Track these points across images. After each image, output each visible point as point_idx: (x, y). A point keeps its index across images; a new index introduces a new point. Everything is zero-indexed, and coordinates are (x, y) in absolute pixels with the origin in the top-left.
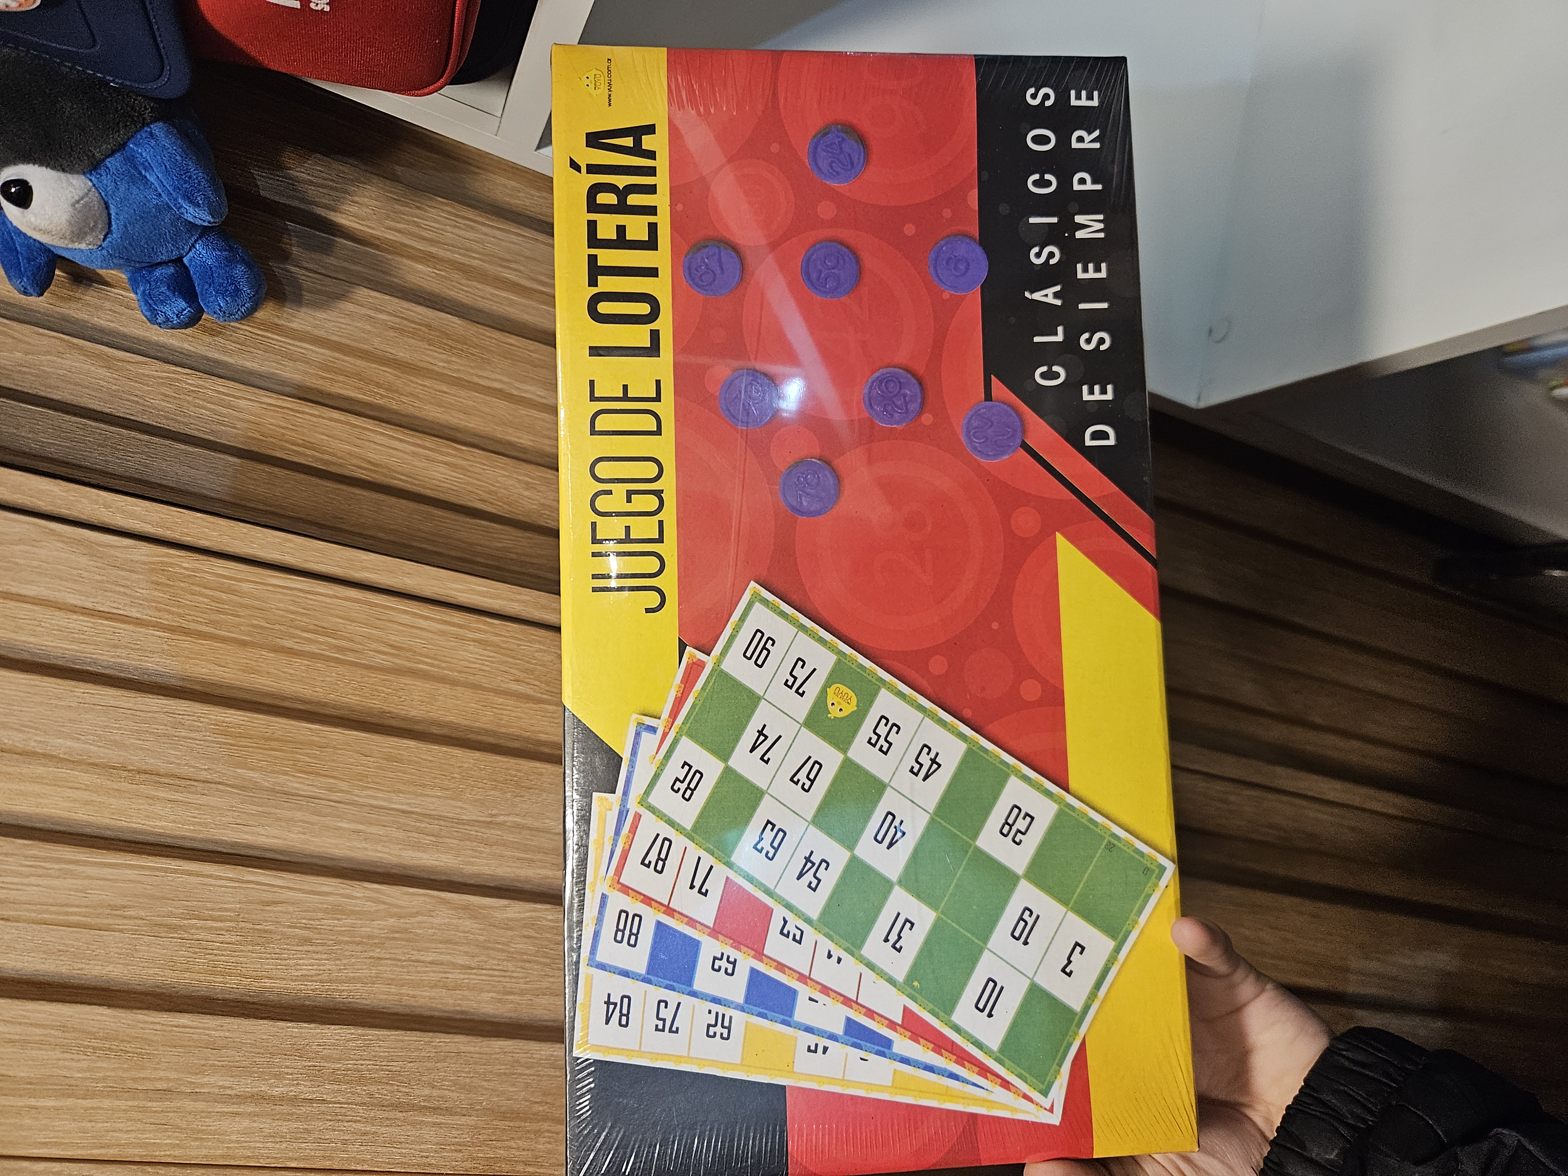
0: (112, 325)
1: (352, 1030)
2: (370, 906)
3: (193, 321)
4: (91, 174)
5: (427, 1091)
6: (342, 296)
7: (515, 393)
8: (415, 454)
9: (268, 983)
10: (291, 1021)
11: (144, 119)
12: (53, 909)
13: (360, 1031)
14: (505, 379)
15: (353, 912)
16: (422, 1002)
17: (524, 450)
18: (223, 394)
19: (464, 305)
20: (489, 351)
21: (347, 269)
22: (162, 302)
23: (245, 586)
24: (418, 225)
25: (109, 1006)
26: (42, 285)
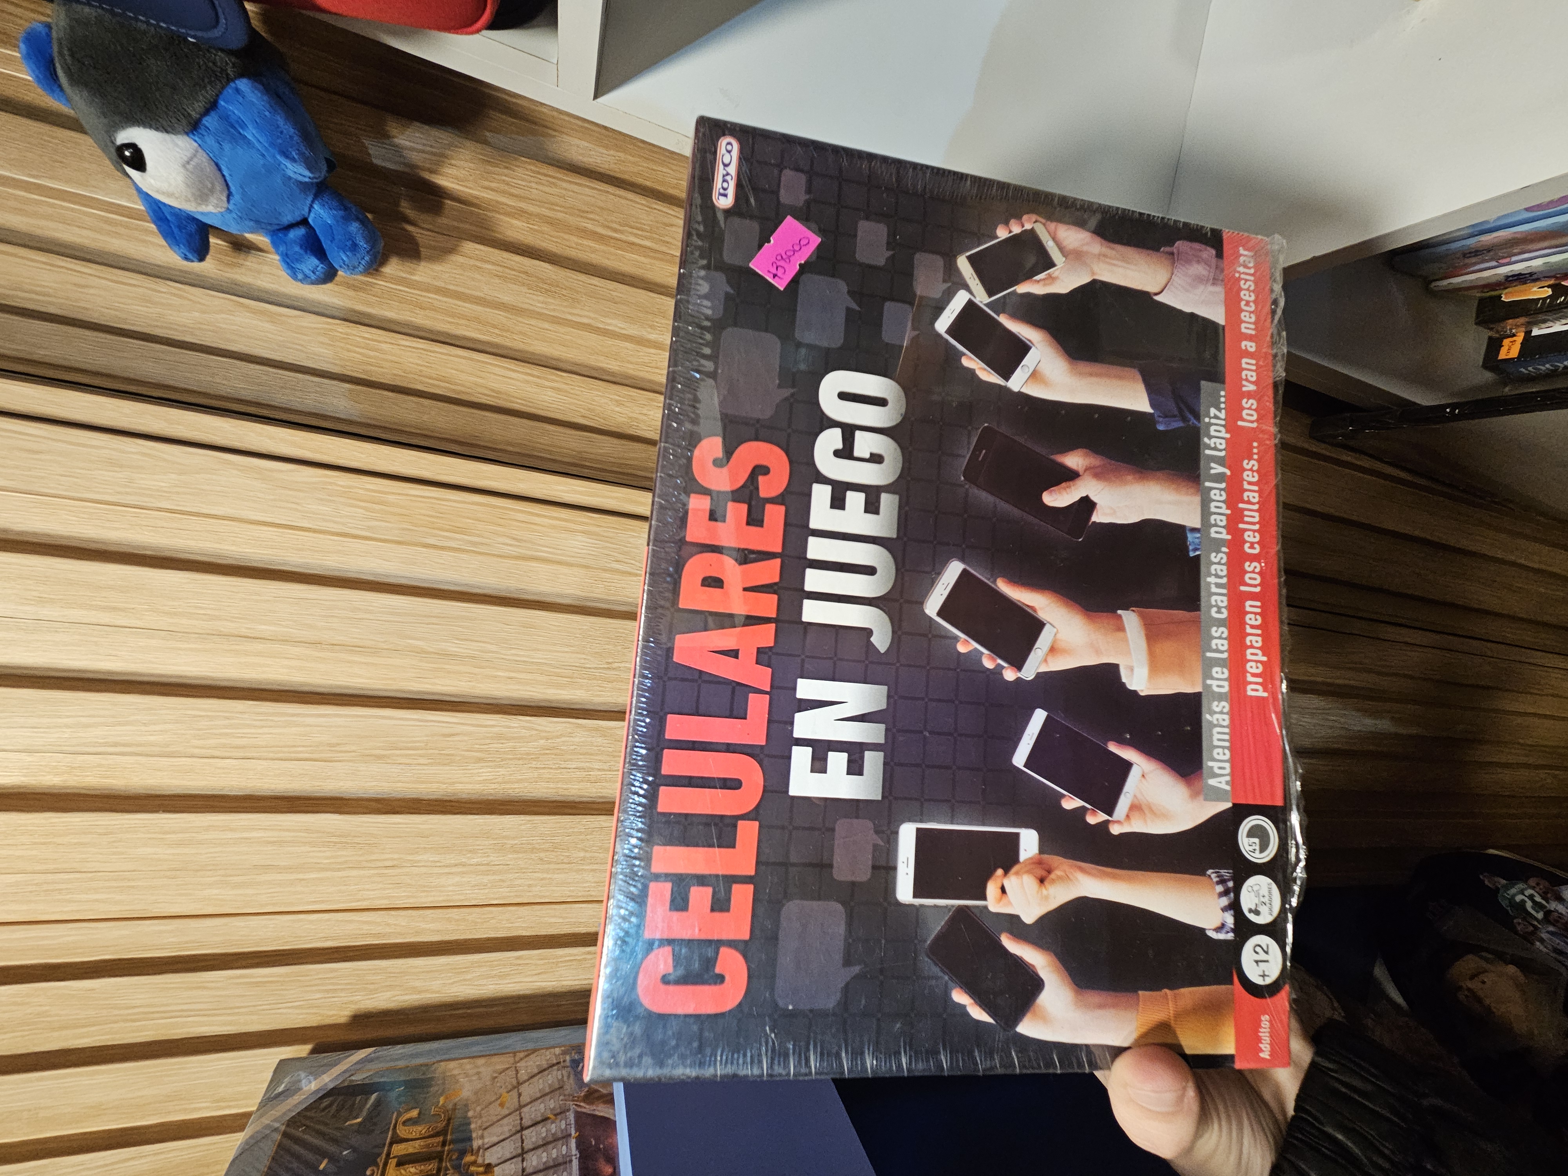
0: (272, 286)
1: (522, 817)
2: (524, 732)
3: (329, 276)
4: (194, 135)
5: (582, 854)
6: (452, 251)
7: (601, 326)
8: (527, 382)
9: (459, 787)
10: (478, 814)
11: (227, 75)
12: (286, 749)
13: (528, 818)
14: (592, 315)
15: (514, 738)
16: (573, 792)
17: (613, 374)
18: (369, 339)
19: (555, 255)
20: (577, 292)
21: (458, 228)
22: (297, 260)
23: (391, 498)
24: (508, 184)
25: (340, 813)
26: (201, 252)
